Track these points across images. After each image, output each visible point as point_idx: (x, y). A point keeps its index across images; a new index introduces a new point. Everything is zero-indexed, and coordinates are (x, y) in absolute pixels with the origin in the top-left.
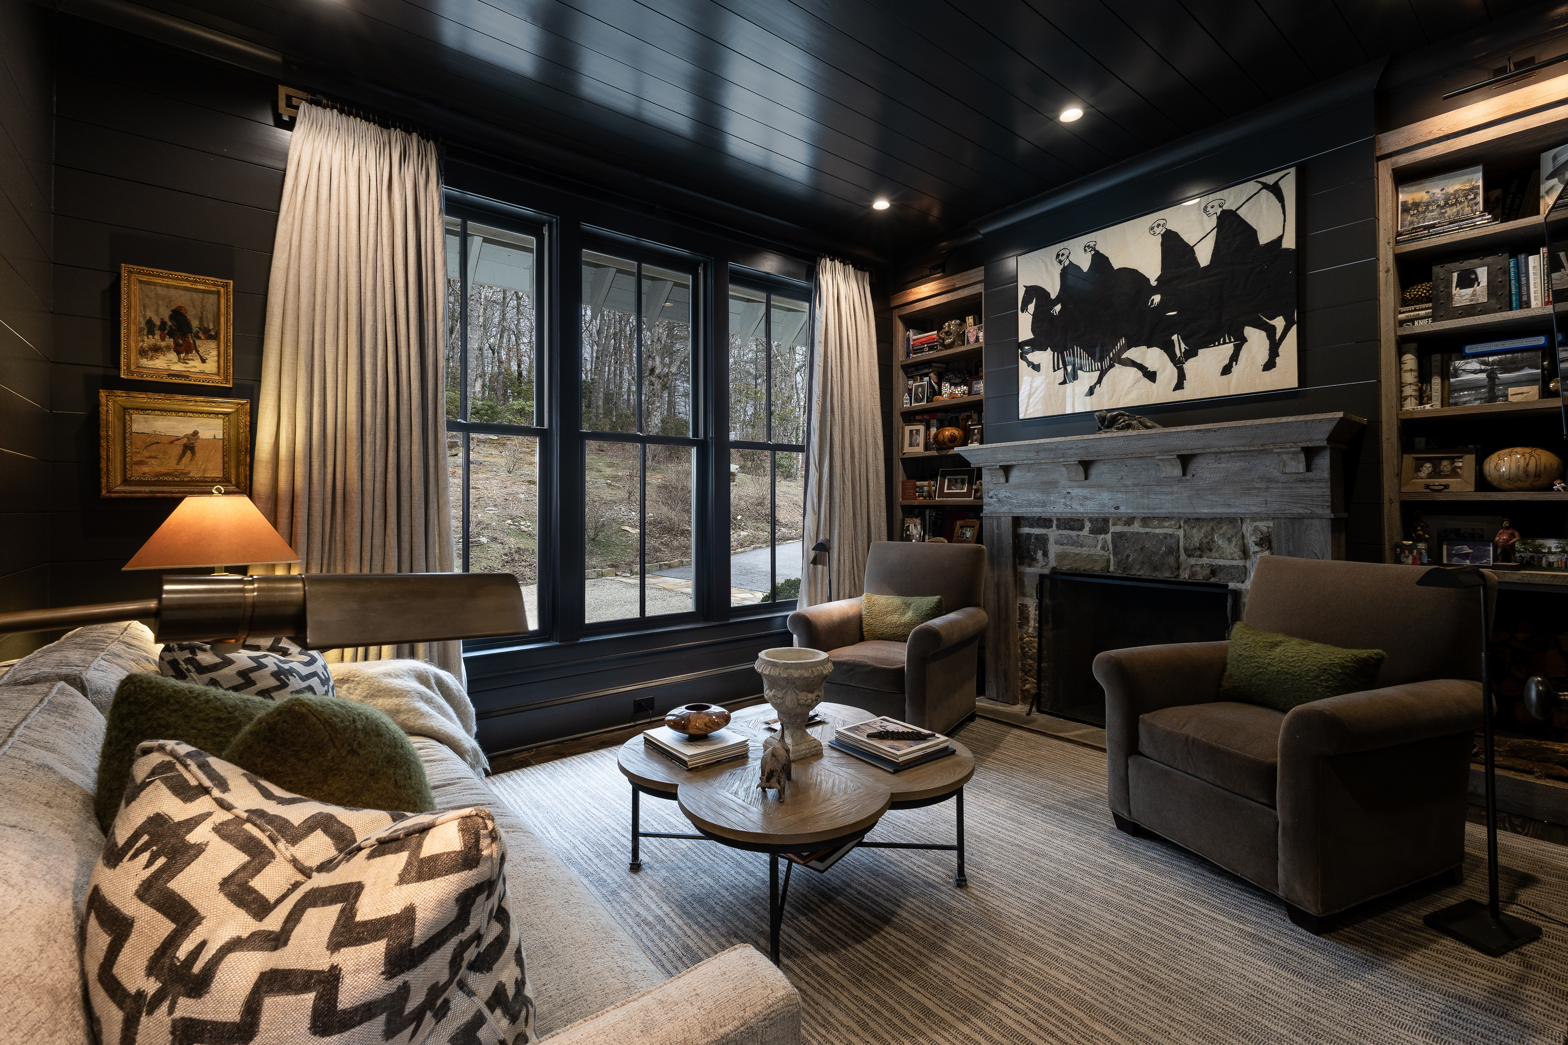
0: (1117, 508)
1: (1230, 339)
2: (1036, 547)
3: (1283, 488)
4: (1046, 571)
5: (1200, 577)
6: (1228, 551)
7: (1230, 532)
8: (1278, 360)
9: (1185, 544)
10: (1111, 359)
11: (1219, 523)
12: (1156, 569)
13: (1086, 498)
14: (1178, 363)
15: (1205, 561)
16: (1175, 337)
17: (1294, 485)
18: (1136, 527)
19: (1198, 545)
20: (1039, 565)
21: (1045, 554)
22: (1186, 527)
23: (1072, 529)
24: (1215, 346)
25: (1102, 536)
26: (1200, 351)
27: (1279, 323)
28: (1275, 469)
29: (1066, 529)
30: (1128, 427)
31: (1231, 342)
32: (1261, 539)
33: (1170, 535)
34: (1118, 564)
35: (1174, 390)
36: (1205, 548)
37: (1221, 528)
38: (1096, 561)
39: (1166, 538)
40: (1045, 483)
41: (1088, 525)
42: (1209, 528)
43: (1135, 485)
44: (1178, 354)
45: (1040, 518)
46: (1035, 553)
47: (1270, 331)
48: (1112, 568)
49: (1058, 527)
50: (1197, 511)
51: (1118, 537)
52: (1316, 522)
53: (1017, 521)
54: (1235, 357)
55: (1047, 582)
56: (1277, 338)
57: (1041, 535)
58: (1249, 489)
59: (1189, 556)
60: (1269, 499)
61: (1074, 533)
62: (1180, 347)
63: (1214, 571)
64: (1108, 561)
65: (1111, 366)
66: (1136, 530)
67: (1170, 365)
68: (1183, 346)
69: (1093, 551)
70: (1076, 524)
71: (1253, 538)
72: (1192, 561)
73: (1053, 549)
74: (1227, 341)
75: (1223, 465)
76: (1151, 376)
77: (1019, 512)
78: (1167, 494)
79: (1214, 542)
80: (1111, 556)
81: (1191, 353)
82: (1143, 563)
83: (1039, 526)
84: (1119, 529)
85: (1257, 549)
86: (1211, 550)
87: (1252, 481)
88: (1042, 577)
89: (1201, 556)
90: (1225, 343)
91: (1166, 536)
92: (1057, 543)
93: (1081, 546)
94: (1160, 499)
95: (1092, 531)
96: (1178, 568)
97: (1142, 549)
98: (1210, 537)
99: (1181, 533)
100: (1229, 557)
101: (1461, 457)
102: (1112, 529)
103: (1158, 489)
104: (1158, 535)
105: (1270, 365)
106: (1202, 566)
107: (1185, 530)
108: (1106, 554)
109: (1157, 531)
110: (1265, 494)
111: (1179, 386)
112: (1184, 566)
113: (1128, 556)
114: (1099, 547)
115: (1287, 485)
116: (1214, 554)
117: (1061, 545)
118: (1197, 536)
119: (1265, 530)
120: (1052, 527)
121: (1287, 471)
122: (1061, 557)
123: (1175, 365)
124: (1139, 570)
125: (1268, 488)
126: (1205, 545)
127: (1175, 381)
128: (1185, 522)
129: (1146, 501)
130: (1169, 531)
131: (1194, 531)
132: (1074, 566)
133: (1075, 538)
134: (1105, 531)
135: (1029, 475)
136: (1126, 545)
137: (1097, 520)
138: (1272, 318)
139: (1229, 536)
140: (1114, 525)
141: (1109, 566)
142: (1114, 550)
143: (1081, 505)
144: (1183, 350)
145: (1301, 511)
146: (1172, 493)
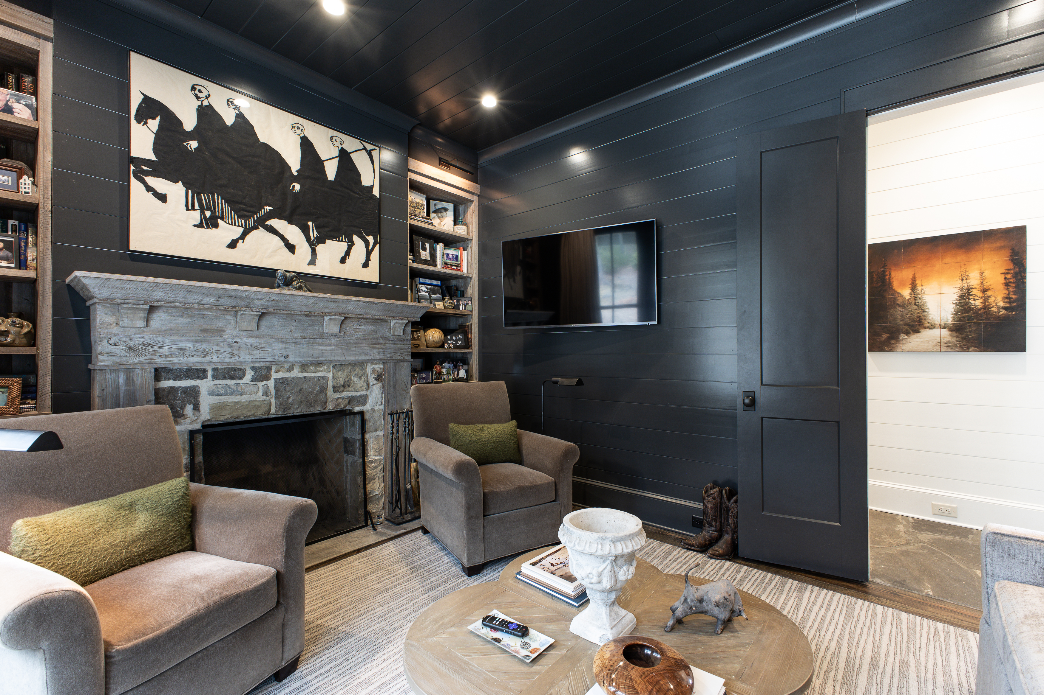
0: (287, 357)
1: (345, 240)
2: (183, 401)
3: (392, 344)
4: (198, 426)
5: (342, 407)
6: (359, 386)
7: (361, 373)
8: (370, 262)
9: (334, 383)
10: (255, 221)
11: (354, 367)
12: (311, 405)
13: (256, 348)
14: (313, 245)
15: (345, 394)
16: (310, 223)
17: (397, 342)
18: (296, 373)
19: (343, 383)
20: (188, 420)
21: (196, 408)
22: (334, 371)
23: (232, 378)
24: (336, 241)
25: (264, 383)
26: (328, 241)
27: (371, 239)
28: (388, 332)
29: (225, 378)
30: (300, 288)
31: (345, 242)
32: (378, 376)
33: (322, 377)
34: (279, 406)
35: (309, 264)
36: (346, 385)
37: (355, 370)
38: (258, 407)
39: (319, 380)
40: (206, 331)
41: (249, 374)
42: (349, 371)
43: (304, 338)
44: (312, 238)
45: (189, 370)
46: (183, 408)
47: (367, 243)
48: (273, 411)
49: (215, 377)
50: (347, 358)
51: (280, 382)
52: (405, 364)
53: (158, 374)
54: (348, 253)
55: (199, 438)
56: (370, 249)
57: (190, 387)
58: (376, 344)
59: (335, 392)
60: (385, 351)
61: (232, 382)
62: (314, 234)
63: (351, 400)
64: (270, 404)
65: (255, 228)
66: (296, 375)
67: (307, 245)
68: (315, 233)
69: (253, 398)
70: (237, 373)
71: (373, 376)
72: (337, 395)
73: (206, 402)
74: (344, 240)
75: (362, 327)
76: (291, 248)
77: (162, 362)
78: (326, 345)
79: (351, 380)
80: (273, 401)
81: (321, 240)
82: (301, 402)
83: (188, 377)
84: (281, 375)
85: (375, 382)
86: (349, 386)
87: (378, 338)
88: (192, 433)
89: (342, 391)
90: (342, 241)
91: (319, 378)
92: (211, 394)
93: (242, 394)
94: (322, 350)
95: (254, 379)
96: (326, 403)
97: (300, 390)
98: (349, 377)
99: (330, 375)
100: (360, 389)
101: (419, 331)
102: (274, 375)
103: (321, 341)
104: (314, 378)
105: (366, 265)
106: (343, 398)
107: (333, 373)
108: (268, 398)
109: (313, 375)
110: (383, 347)
111: (312, 262)
112: (329, 400)
113: (289, 398)
114: (260, 393)
115: (394, 342)
116: (351, 389)
117: (218, 395)
118: (342, 377)
119: (379, 370)
120: (206, 377)
121: (395, 334)
122: (216, 408)
123: (310, 246)
124: (297, 408)
125: (385, 344)
126: (347, 383)
127: (309, 258)
128: (334, 367)
129: (311, 351)
130: (322, 374)
131: (340, 373)
132: (235, 414)
133: (235, 387)
134: (267, 378)
135: (183, 321)
136: (288, 388)
137: (261, 368)
138: (368, 236)
139: (360, 375)
140: (276, 372)
141: (270, 410)
142: (276, 394)
143: (250, 354)
144: (315, 236)
145: (399, 358)
146: (330, 345)
